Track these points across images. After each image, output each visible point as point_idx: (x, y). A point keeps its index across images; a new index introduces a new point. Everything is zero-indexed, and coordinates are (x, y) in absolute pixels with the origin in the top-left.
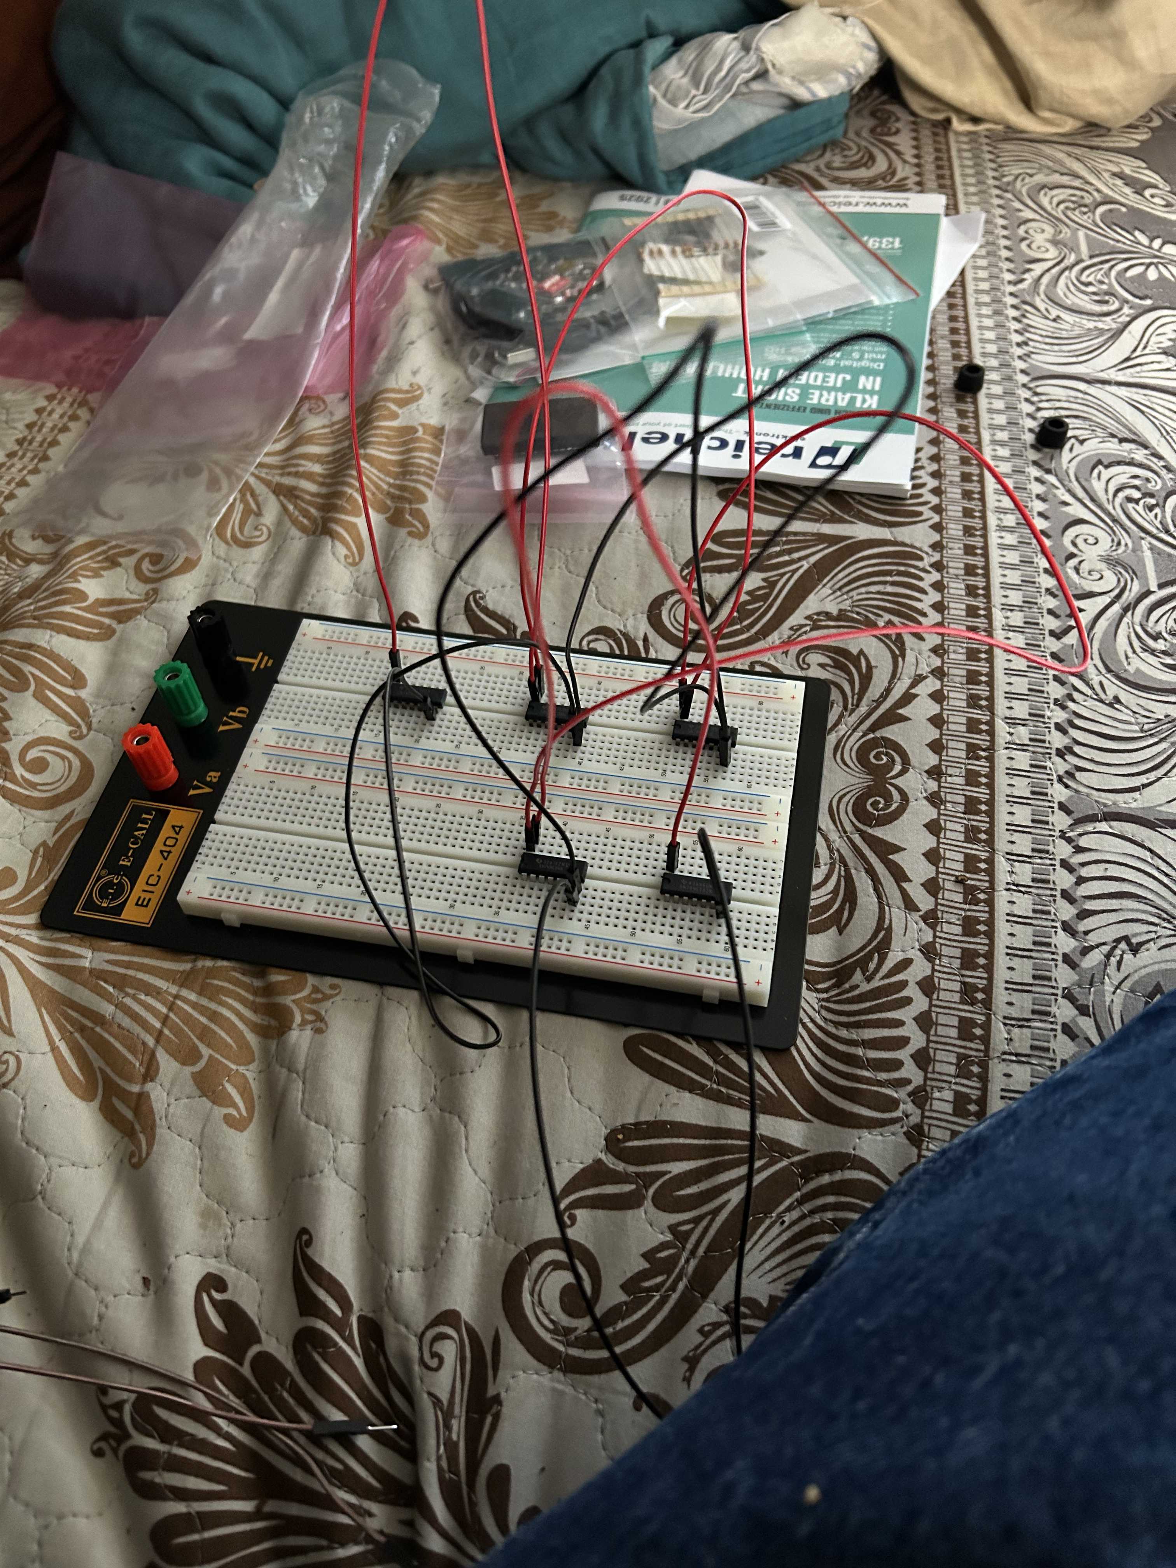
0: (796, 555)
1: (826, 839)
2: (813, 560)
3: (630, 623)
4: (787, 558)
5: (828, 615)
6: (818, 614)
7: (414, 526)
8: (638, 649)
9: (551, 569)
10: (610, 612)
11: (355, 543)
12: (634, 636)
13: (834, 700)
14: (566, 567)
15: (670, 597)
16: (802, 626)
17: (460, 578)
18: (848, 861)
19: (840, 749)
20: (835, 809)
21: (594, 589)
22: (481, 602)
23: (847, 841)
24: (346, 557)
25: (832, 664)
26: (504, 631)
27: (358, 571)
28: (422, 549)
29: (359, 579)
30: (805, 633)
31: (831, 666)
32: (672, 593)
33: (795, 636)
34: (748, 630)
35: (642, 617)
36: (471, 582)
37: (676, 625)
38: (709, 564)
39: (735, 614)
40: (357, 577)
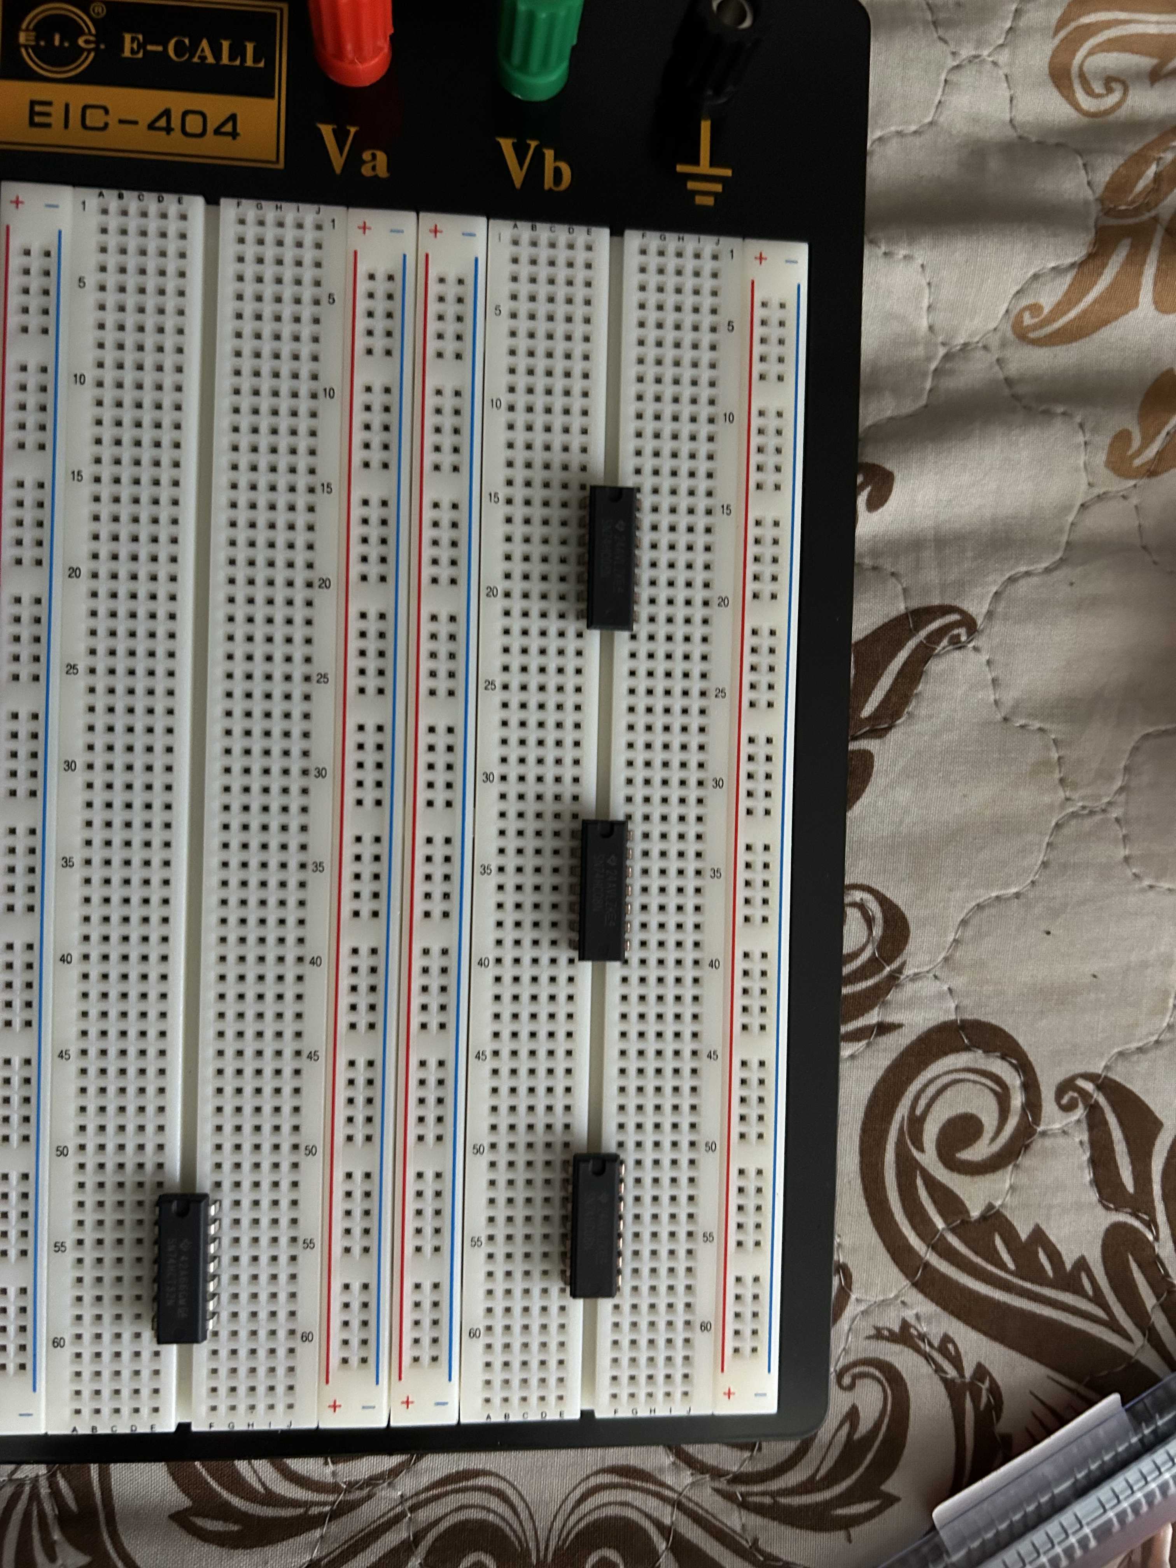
3: (927, 988)
4: (1150, 1302)
5: (995, 1411)
6: (994, 1390)
8: (855, 1017)
9: (1062, 781)
10: (951, 938)
11: (1079, 317)
12: (890, 1003)
13: (760, 1449)
14: (1074, 815)
15: (1011, 1063)
16: (956, 1361)
17: (1012, 580)
18: (344, 1519)
19: (624, 1480)
20: (470, 1483)
21: (1014, 890)
22: (945, 642)
23: (391, 1514)
24: (1035, 309)
25: (857, 1436)
26: (867, 711)
27: (1003, 345)
28: (1083, 474)
29: (980, 354)
30: (939, 1370)
31: (850, 1435)
32: (1024, 1066)
33: (928, 1349)
34: (934, 1248)
35: (947, 1011)
36: (1000, 608)
37: (931, 1090)
38: (1117, 1134)
39: (975, 1214)
40: (985, 348)
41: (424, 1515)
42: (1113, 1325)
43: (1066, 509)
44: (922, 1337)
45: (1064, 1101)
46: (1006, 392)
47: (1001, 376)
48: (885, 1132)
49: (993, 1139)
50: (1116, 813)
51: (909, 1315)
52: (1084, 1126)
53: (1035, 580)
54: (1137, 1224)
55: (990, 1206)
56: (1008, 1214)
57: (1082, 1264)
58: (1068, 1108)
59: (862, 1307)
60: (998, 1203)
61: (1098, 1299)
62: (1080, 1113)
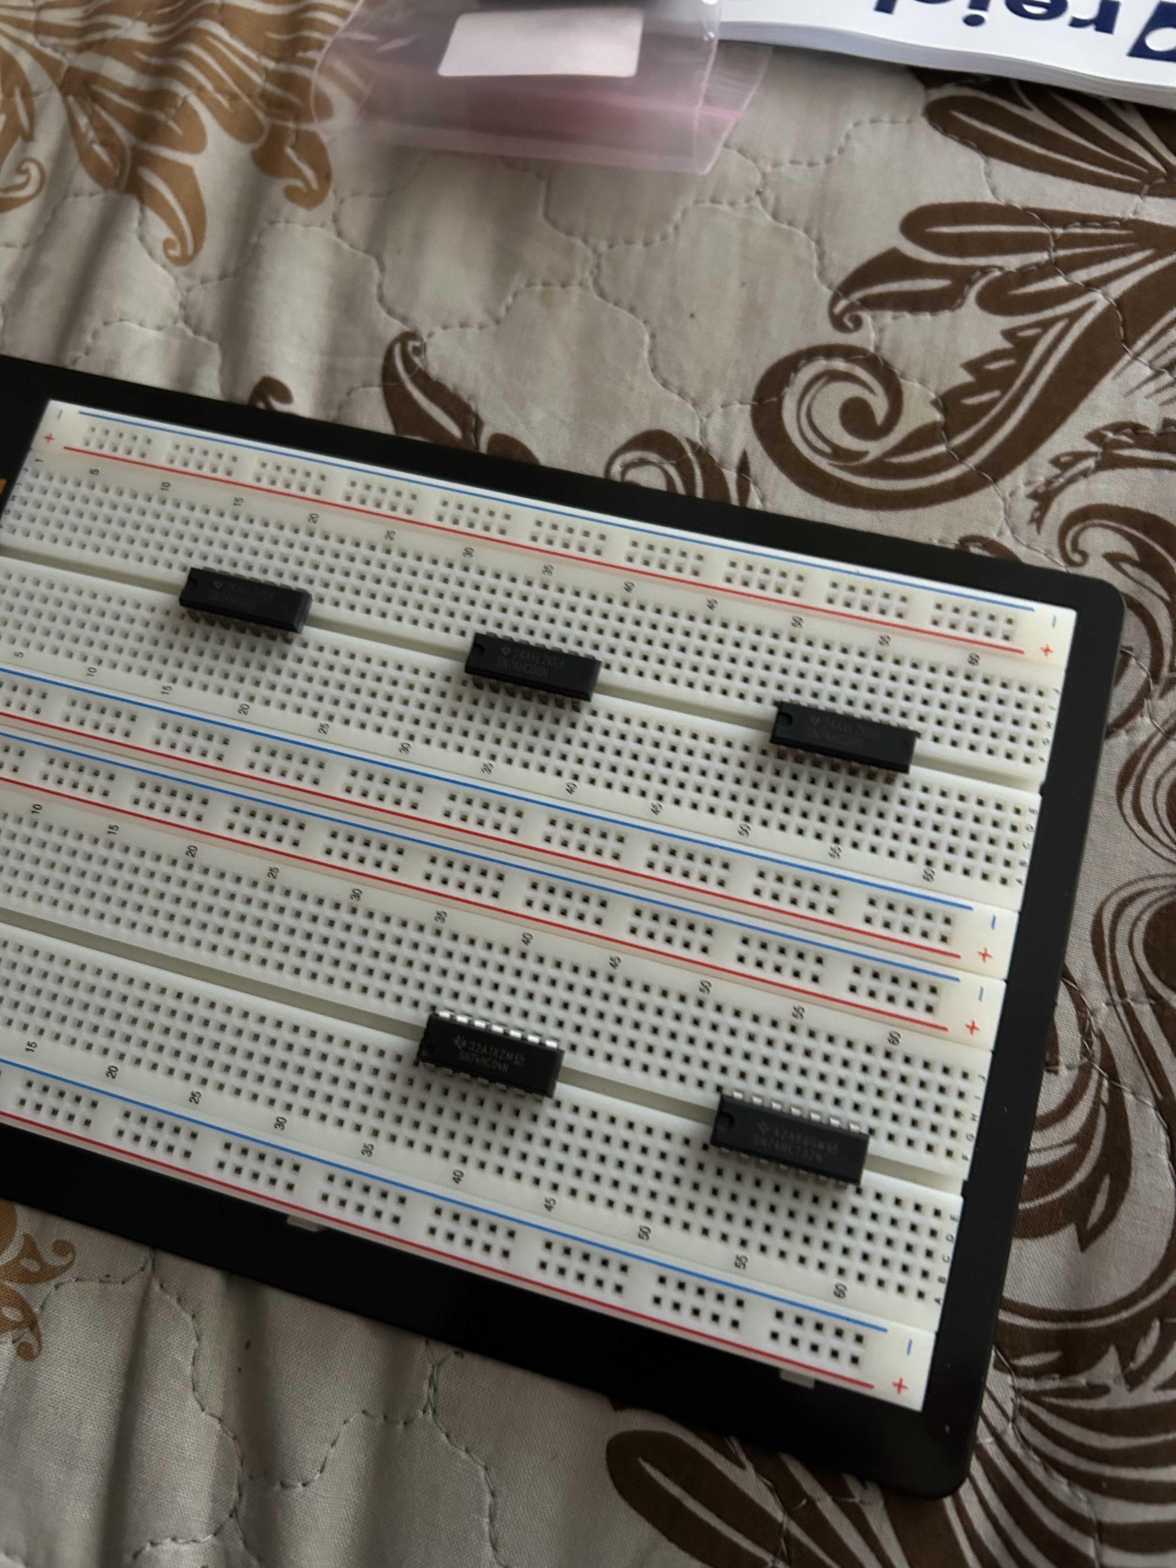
0: (1081, 276)
1: (1080, 1005)
2: (1117, 288)
3: (715, 425)
4: (1060, 282)
5: (1137, 431)
6: (1117, 428)
7: (299, 174)
8: (726, 489)
9: (564, 285)
10: (675, 397)
11: (187, 213)
12: (721, 458)
13: (1131, 649)
14: (596, 282)
15: (804, 365)
16: (1079, 457)
17: (381, 298)
18: (1120, 1068)
19: (1133, 780)
20: (1107, 932)
21: (647, 339)
22: (416, 360)
23: (1123, 1018)
24: (167, 244)
25: (1136, 557)
26: (455, 431)
27: (190, 275)
28: (311, 229)
29: (192, 295)
30: (1085, 474)
31: (1133, 563)
32: (811, 354)
33: (1061, 480)
34: (962, 459)
35: (741, 411)
36: (400, 310)
37: (811, 435)
38: (894, 287)
39: (938, 417)
40: (189, 290)
41: (1131, 984)
42: (1074, 317)
43: (337, 249)
44: (1049, 482)
45: (850, 325)
46: (228, 280)
47: (216, 283)
48: (840, 481)
49: (871, 391)
50: (603, 247)
51: (1023, 491)
52: (878, 313)
53: (386, 281)
54: (982, 282)
55: (935, 403)
56: (944, 389)
57: (1009, 334)
58: (858, 323)
59: (1008, 533)
60: (933, 396)
61: (1046, 325)
62: (866, 316)
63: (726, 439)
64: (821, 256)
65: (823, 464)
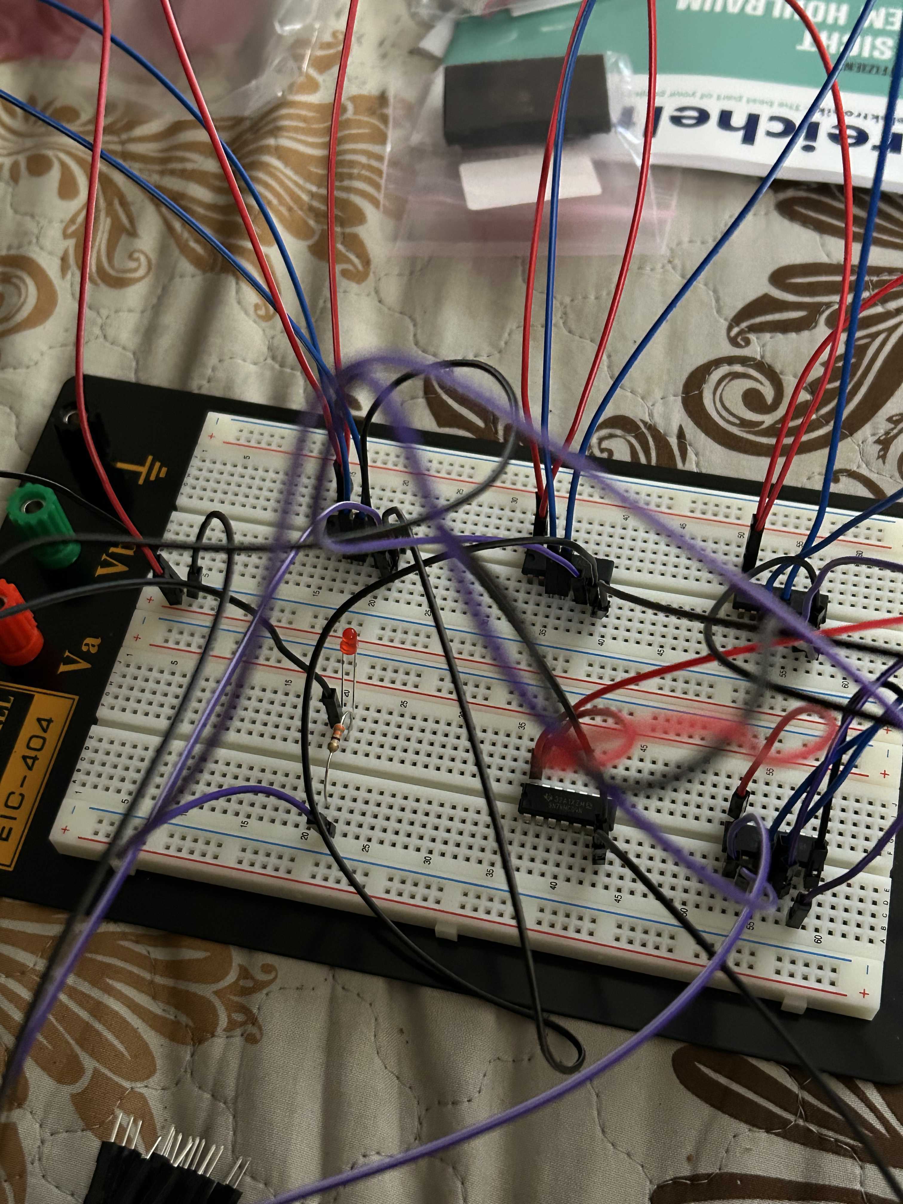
0: (893, 305)
3: (658, 410)
4: (880, 309)
7: (349, 261)
8: (671, 449)
10: (629, 394)
12: (665, 431)
14: (564, 323)
15: (715, 370)
17: (417, 343)
21: (605, 358)
22: (447, 381)
24: (256, 307)
26: (480, 423)
27: (273, 328)
28: (361, 297)
29: (276, 341)
32: (717, 363)
33: (895, 431)
34: (828, 422)
35: (675, 401)
36: (431, 349)
37: (724, 413)
38: (770, 317)
39: (809, 397)
40: (273, 337)
42: (890, 331)
44: (887, 433)
45: (743, 344)
48: (748, 441)
49: (761, 383)
50: (567, 301)
51: (871, 439)
52: (760, 335)
53: (419, 332)
54: (827, 312)
55: (805, 389)
56: (810, 379)
58: (748, 342)
59: (864, 466)
61: (874, 336)
62: (752, 337)
63: (667, 418)
64: (718, 300)
65: (735, 430)
